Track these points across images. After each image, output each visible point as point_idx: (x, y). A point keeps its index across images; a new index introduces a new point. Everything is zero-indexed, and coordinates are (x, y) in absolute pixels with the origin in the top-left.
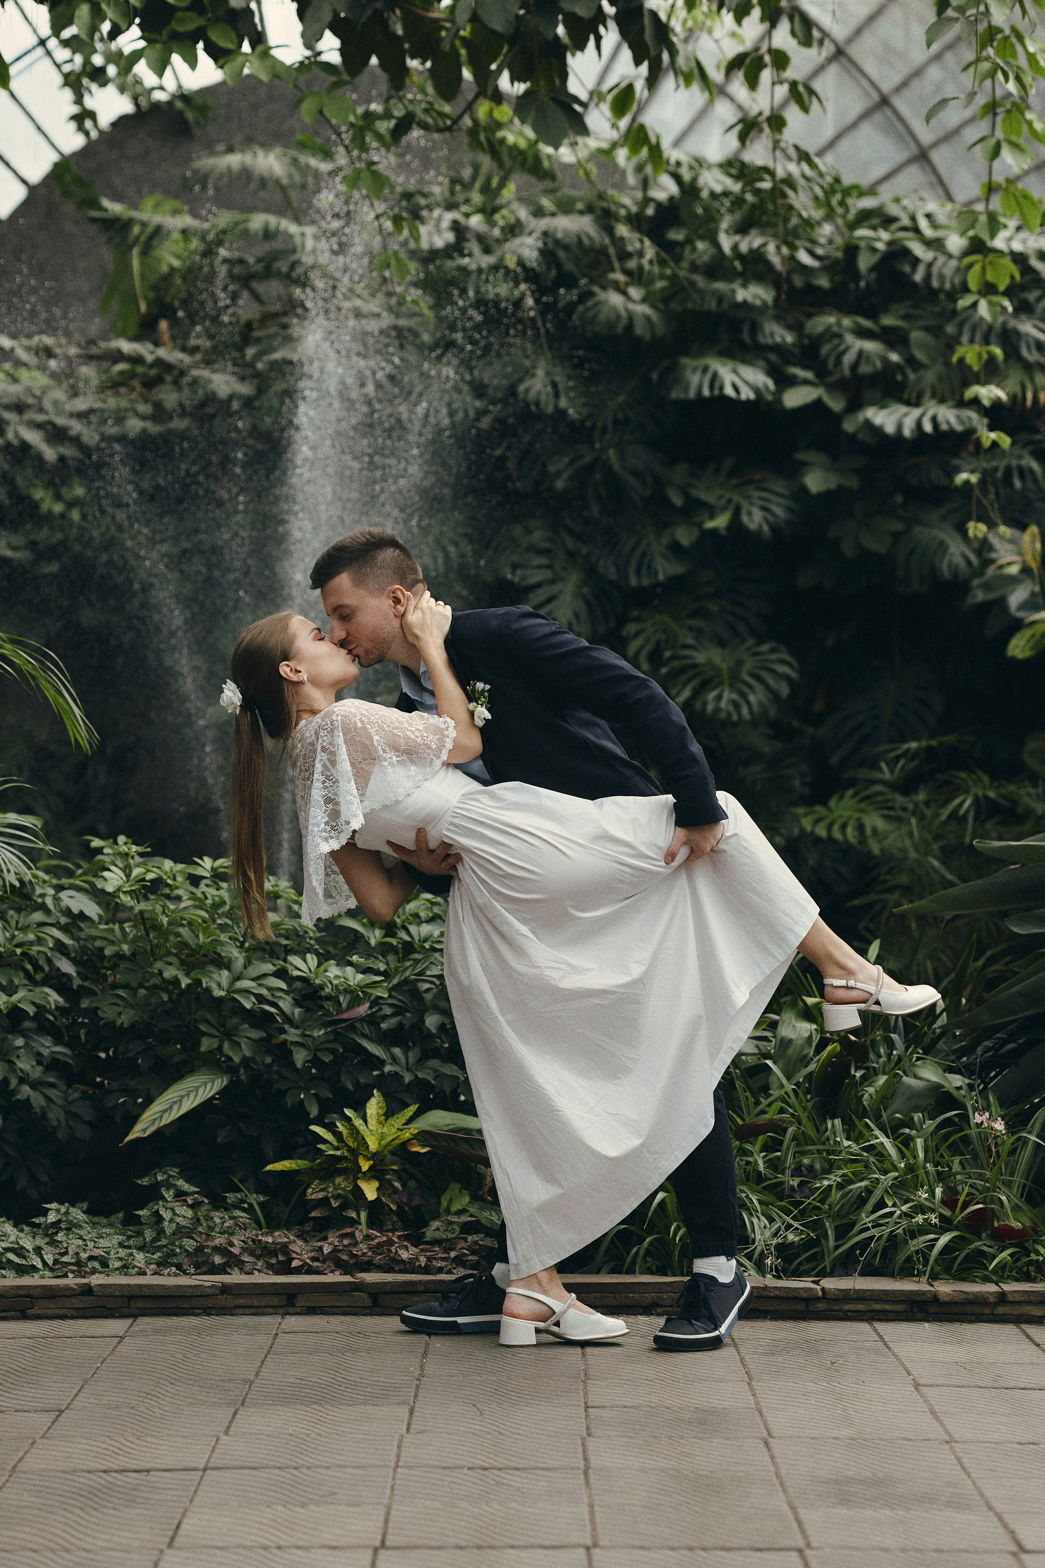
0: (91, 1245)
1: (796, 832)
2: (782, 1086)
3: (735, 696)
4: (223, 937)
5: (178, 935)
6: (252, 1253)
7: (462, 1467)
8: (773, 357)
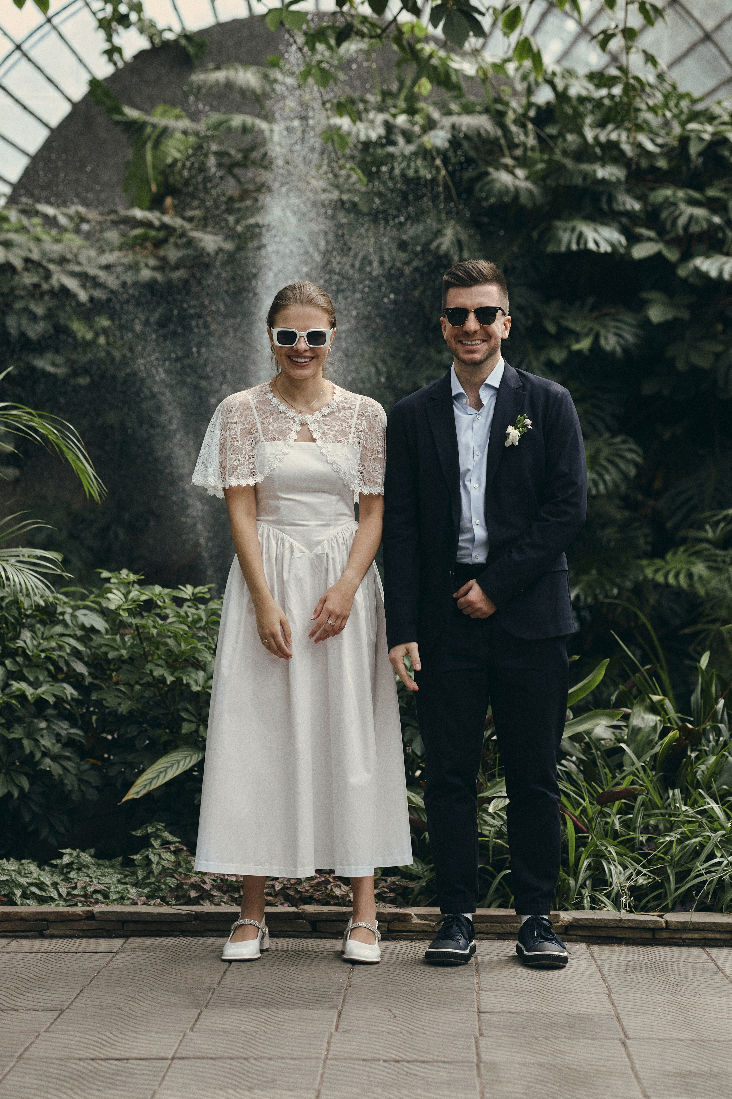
0: (95, 881)
1: (641, 578)
2: (633, 764)
3: (594, 476)
4: (199, 645)
5: (166, 644)
6: (219, 889)
7: (379, 1060)
8: (625, 220)
